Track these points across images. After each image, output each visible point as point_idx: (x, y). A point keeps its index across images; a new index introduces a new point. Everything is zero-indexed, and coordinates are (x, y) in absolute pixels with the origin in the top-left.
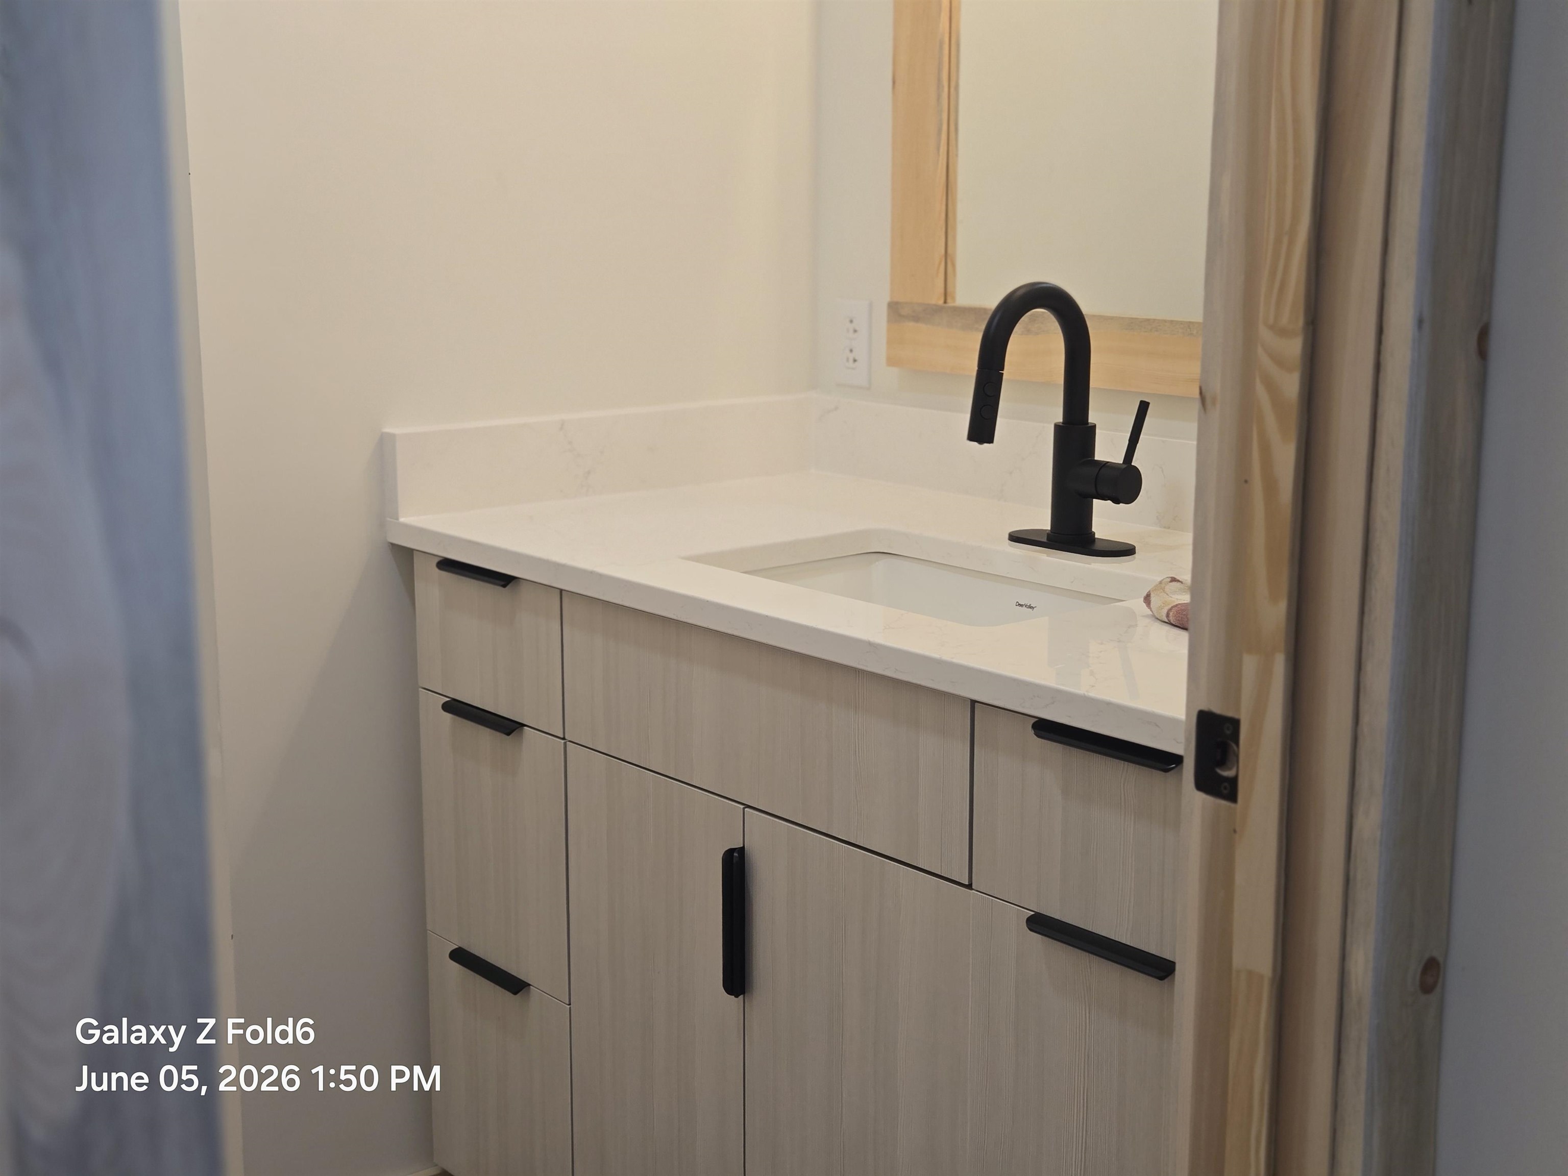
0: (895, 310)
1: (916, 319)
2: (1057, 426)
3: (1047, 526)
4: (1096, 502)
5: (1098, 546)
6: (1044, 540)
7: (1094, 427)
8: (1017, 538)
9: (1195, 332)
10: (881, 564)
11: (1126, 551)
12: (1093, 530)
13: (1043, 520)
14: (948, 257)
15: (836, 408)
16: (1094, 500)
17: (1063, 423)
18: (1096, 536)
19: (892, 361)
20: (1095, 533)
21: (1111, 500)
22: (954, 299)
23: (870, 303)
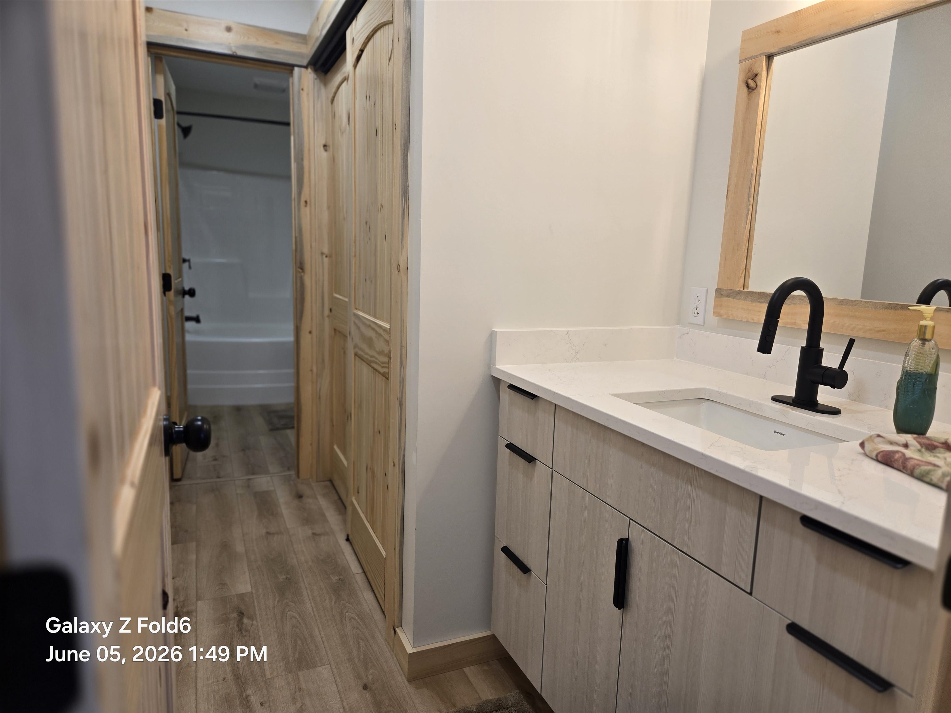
0: (719, 292)
1: (729, 296)
2: (802, 348)
3: (793, 395)
4: (821, 387)
5: (819, 408)
6: (791, 402)
7: (823, 349)
8: (776, 399)
10: (705, 404)
11: (836, 412)
12: (817, 399)
13: (791, 392)
14: (747, 270)
15: (688, 333)
16: (819, 385)
17: (806, 347)
18: (819, 403)
19: (715, 314)
20: (818, 401)
21: (830, 386)
22: (748, 288)
23: (707, 288)
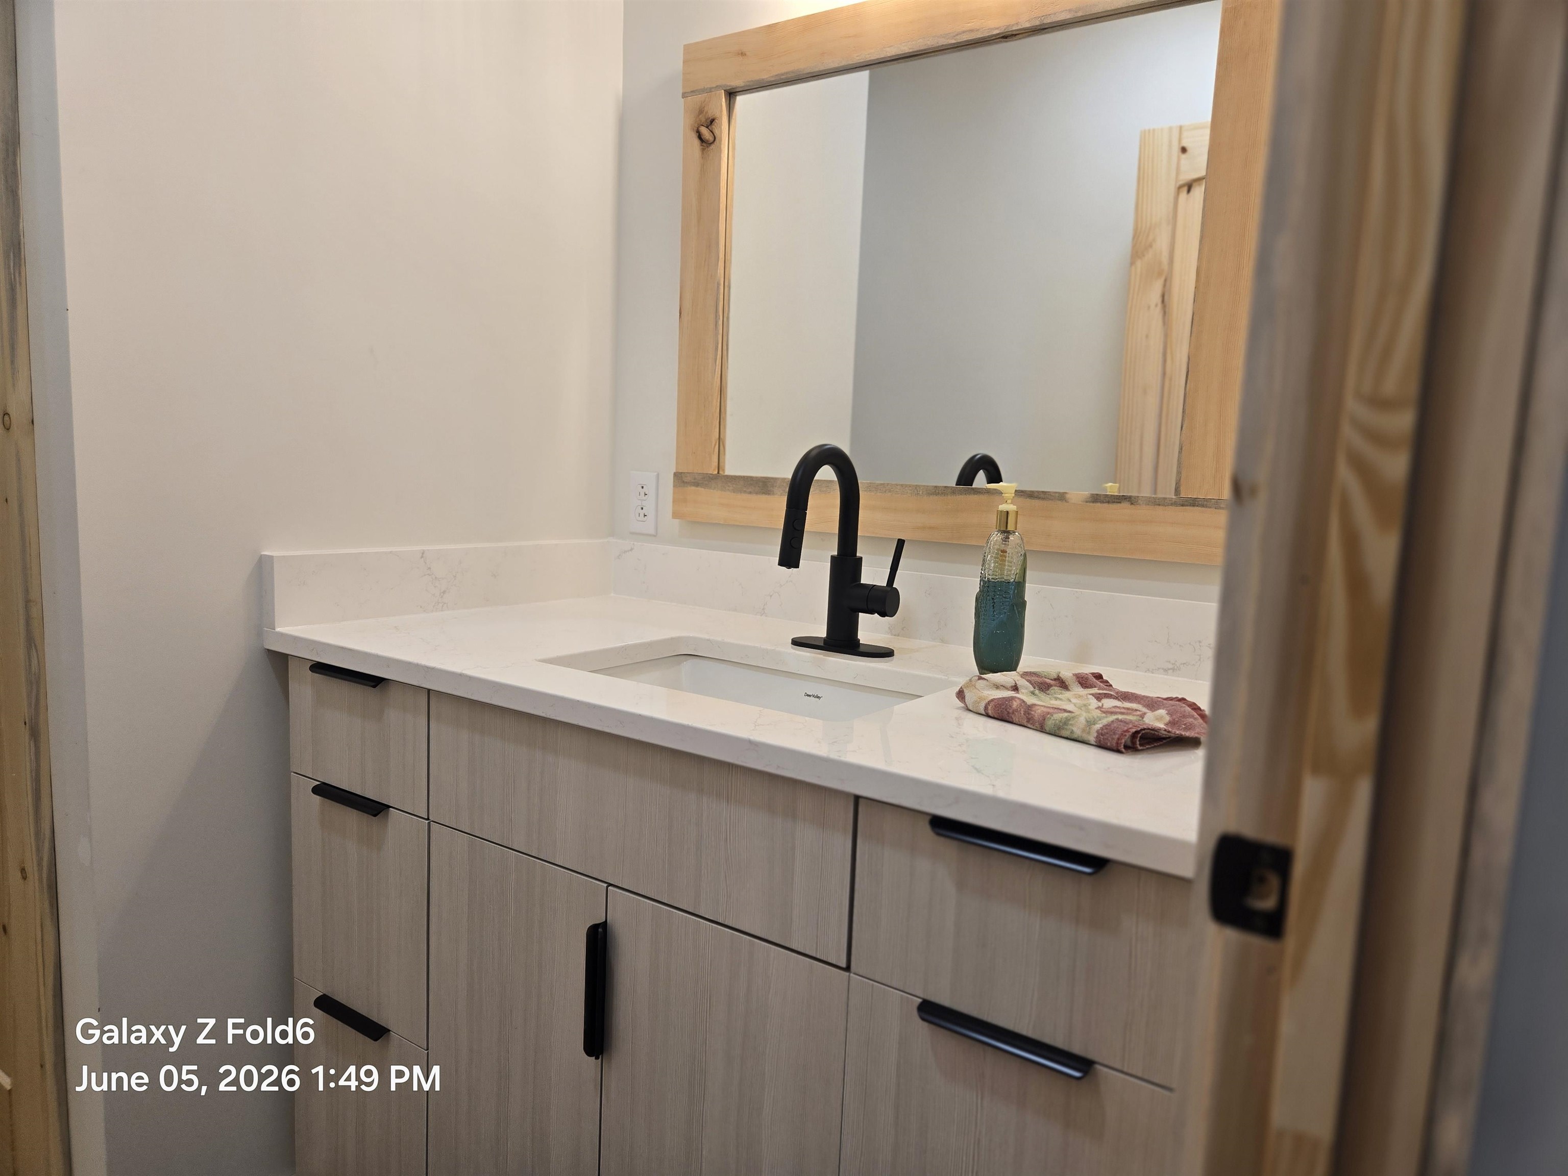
0: (680, 479)
1: (697, 484)
2: (832, 557)
3: (824, 635)
4: (862, 616)
5: (862, 649)
6: (822, 644)
7: (861, 559)
8: (798, 643)
9: (921, 492)
10: (688, 664)
11: (885, 653)
12: (859, 637)
13: (821, 631)
14: (720, 440)
15: (631, 549)
16: (860, 613)
17: (837, 555)
18: (861, 642)
19: (675, 515)
20: (859, 640)
21: (873, 614)
22: (724, 470)
23: (656, 474)
